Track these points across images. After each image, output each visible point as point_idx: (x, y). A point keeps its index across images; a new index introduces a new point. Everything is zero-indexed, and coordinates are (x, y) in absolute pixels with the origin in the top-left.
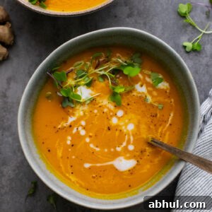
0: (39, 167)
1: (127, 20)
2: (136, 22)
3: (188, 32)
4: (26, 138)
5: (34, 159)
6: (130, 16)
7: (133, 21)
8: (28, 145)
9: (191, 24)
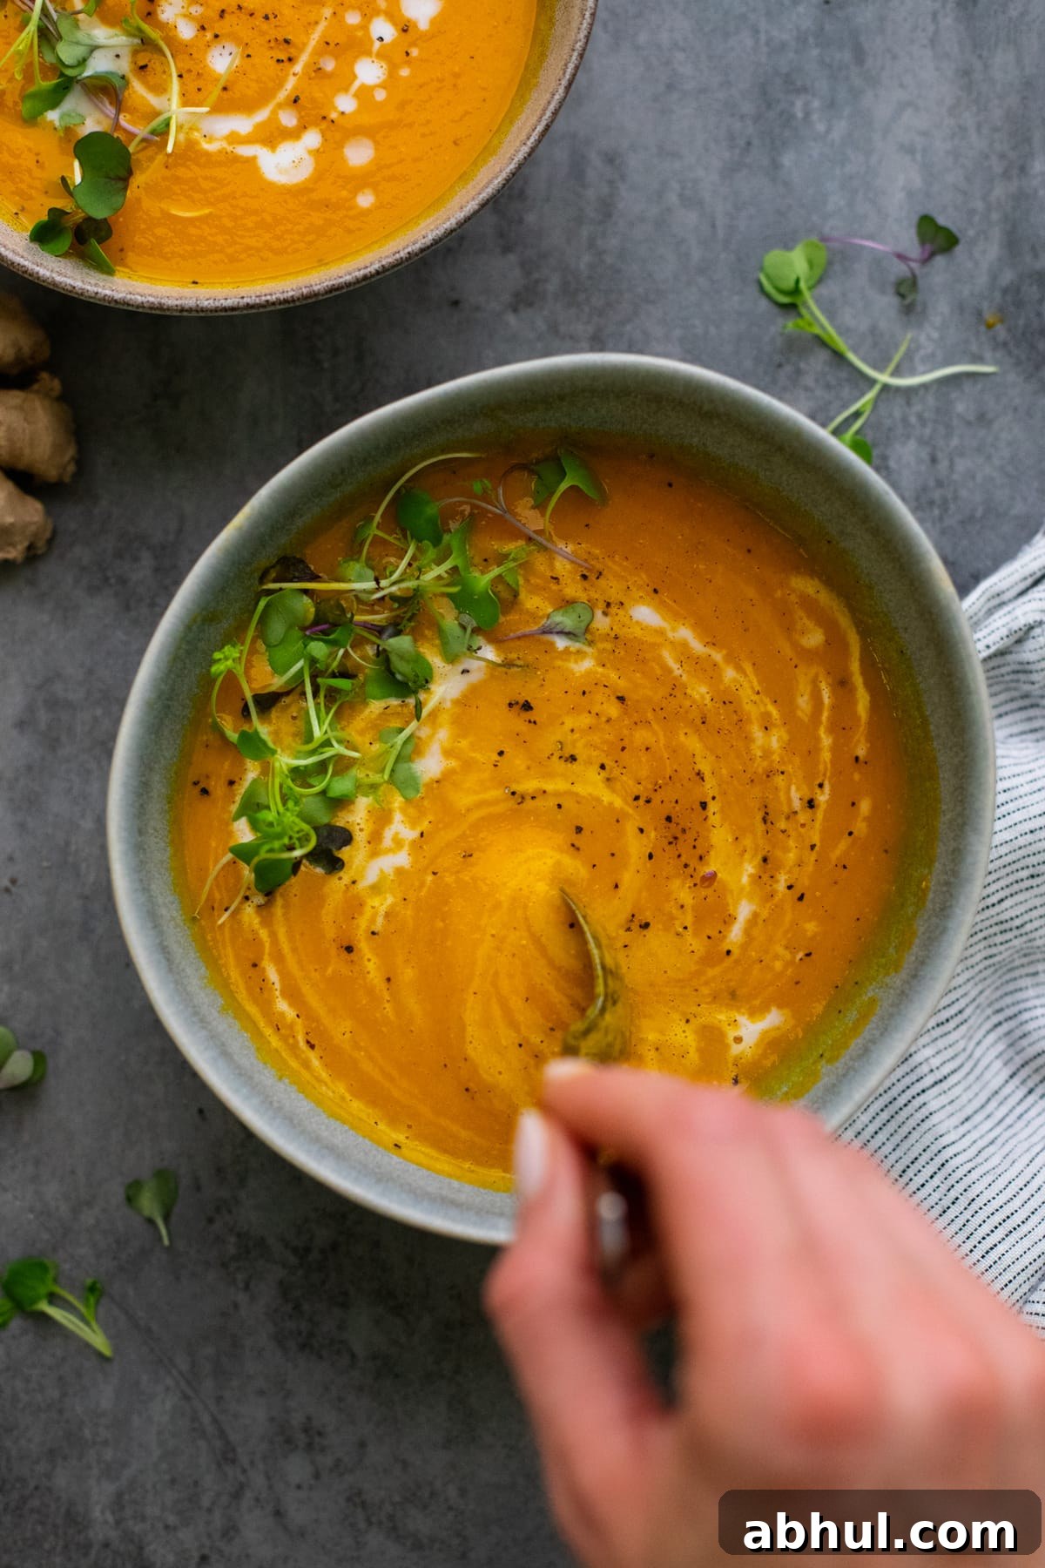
0: (225, 1054)
1: (511, 319)
2: (554, 329)
3: (809, 380)
4: (152, 917)
5: (197, 1018)
6: (524, 299)
7: (541, 325)
8: (163, 950)
9: (821, 342)
